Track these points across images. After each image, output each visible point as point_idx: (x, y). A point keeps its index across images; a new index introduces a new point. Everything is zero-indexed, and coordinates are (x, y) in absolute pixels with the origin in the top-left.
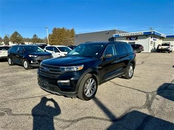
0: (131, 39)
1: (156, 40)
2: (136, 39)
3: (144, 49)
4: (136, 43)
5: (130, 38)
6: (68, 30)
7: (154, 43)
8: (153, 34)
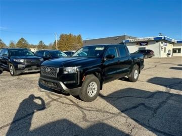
0: (141, 45)
1: (166, 45)
2: (146, 45)
3: (155, 54)
4: (146, 49)
5: (140, 43)
6: (75, 36)
7: (165, 48)
8: (164, 39)
